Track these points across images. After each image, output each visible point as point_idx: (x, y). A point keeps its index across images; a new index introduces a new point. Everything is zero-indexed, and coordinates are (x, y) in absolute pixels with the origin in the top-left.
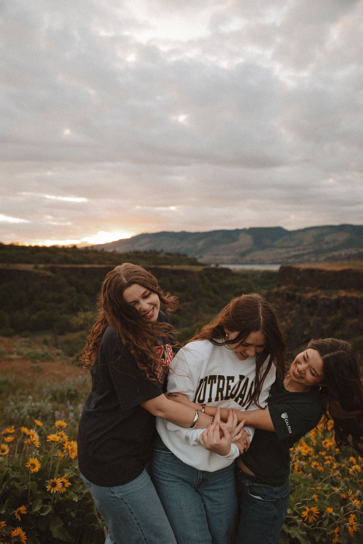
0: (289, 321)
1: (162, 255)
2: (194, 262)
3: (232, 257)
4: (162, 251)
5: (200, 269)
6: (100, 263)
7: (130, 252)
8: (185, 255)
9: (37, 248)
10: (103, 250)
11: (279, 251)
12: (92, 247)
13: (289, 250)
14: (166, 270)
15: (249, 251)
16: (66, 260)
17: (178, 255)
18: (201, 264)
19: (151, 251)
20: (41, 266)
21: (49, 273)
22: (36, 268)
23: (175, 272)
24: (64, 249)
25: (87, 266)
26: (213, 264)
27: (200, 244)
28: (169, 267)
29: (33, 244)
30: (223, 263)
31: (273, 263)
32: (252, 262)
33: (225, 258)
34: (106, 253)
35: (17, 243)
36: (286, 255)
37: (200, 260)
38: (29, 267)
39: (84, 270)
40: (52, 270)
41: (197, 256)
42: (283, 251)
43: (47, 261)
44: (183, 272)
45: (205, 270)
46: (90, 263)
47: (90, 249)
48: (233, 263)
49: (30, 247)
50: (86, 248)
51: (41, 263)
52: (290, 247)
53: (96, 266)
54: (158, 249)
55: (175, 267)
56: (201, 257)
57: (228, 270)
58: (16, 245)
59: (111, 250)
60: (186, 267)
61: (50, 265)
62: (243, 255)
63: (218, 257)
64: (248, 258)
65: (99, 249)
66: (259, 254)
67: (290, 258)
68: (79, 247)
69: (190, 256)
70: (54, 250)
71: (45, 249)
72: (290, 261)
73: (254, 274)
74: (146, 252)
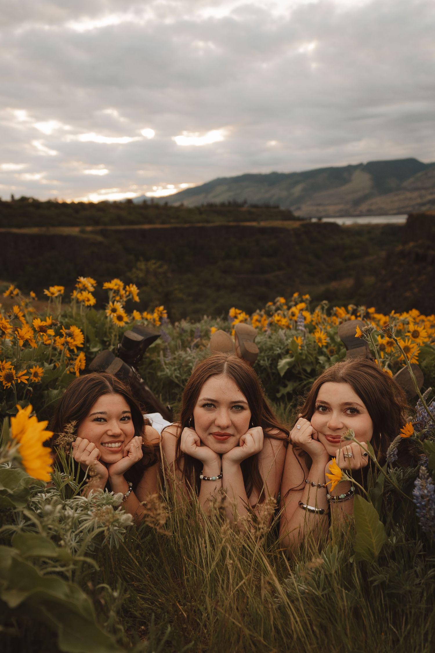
0: (416, 290)
1: (245, 208)
2: (288, 216)
3: (341, 207)
4: (245, 202)
5: (296, 225)
6: (163, 223)
7: (203, 206)
8: (277, 207)
9: (81, 205)
10: (166, 204)
11: (409, 195)
12: (152, 199)
13: (423, 192)
14: (252, 228)
15: (365, 198)
16: (120, 220)
17: (267, 207)
18: (299, 219)
19: (229, 203)
20: (89, 229)
21: (100, 238)
22: (83, 232)
23: (263, 230)
24: (116, 205)
25: (146, 227)
26: (315, 217)
27: (297, 190)
28: (254, 224)
29: (77, 200)
30: (328, 216)
31: (399, 213)
32: (370, 213)
33: (332, 209)
34: (172, 208)
35: (56, 199)
36: (419, 201)
37: (297, 214)
38: (75, 231)
39: (143, 233)
40: (103, 233)
41: (292, 208)
42: (416, 194)
43: (96, 222)
44: (274, 230)
45: (303, 225)
46: (150, 222)
47: (149, 203)
48: (341, 216)
49: (73, 204)
50: (145, 202)
51: (88, 225)
52: (426, 189)
53: (158, 226)
54: (240, 200)
55: (263, 224)
56: (299, 209)
57: (334, 225)
58: (54, 202)
59: (177, 204)
60: (278, 223)
61: (99, 228)
62: (357, 202)
63: (321, 208)
64: (364, 207)
65: (162, 203)
66: (380, 201)
67: (424, 204)
68: (135, 201)
69: (283, 208)
70: (104, 206)
71: (91, 205)
72: (424, 209)
73: (370, 229)
74: (223, 205)
